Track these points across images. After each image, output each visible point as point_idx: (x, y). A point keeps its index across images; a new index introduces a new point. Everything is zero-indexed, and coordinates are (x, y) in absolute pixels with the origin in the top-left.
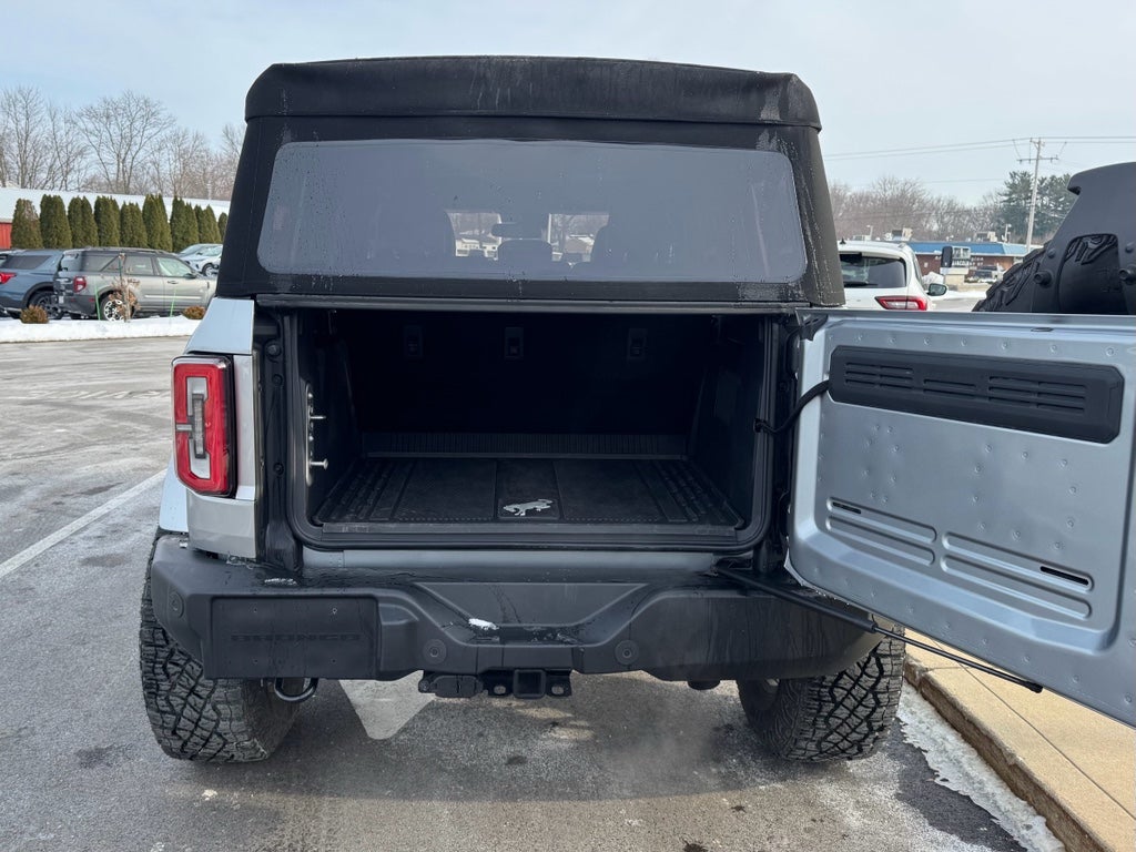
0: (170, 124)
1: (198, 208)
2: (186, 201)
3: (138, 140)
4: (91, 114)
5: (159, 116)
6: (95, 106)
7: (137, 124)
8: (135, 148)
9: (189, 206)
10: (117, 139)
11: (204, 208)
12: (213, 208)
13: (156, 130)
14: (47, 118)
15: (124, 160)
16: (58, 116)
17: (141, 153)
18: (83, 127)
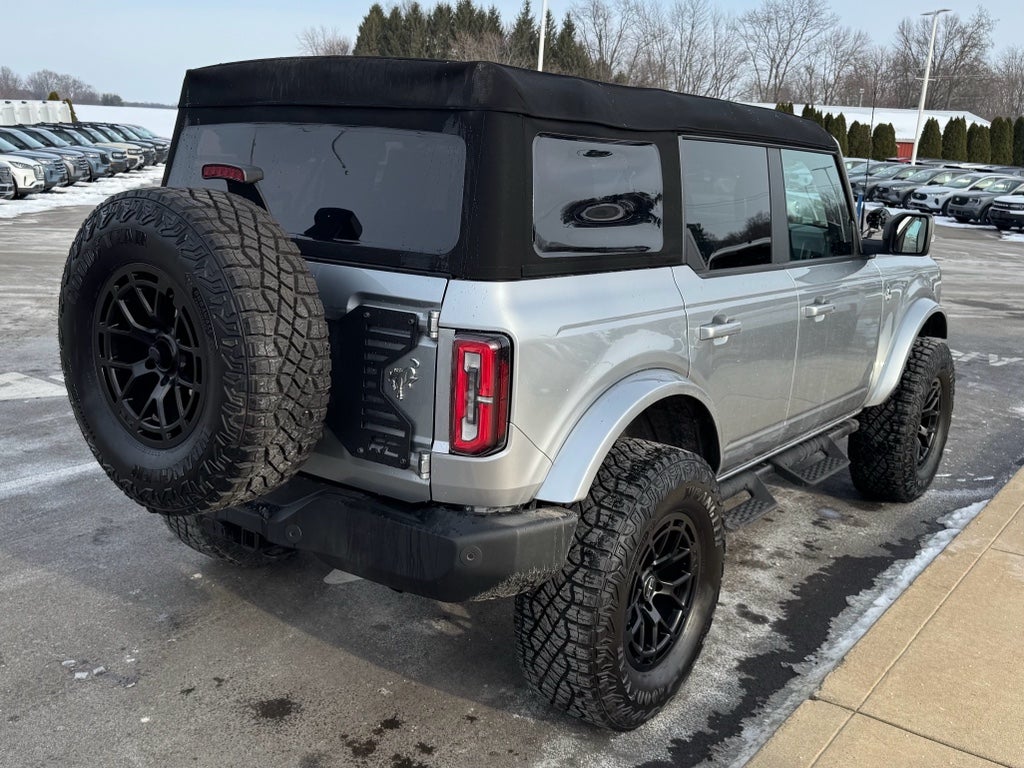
0: (832, 24)
1: (829, 116)
2: (818, 108)
3: (795, 43)
4: (753, 19)
5: (823, 16)
6: (758, 10)
7: (798, 26)
8: (790, 53)
9: (819, 115)
10: (774, 44)
11: (835, 116)
12: (846, 116)
13: (816, 31)
14: (711, 26)
15: (778, 66)
16: (721, 23)
17: (797, 56)
18: (743, 33)
